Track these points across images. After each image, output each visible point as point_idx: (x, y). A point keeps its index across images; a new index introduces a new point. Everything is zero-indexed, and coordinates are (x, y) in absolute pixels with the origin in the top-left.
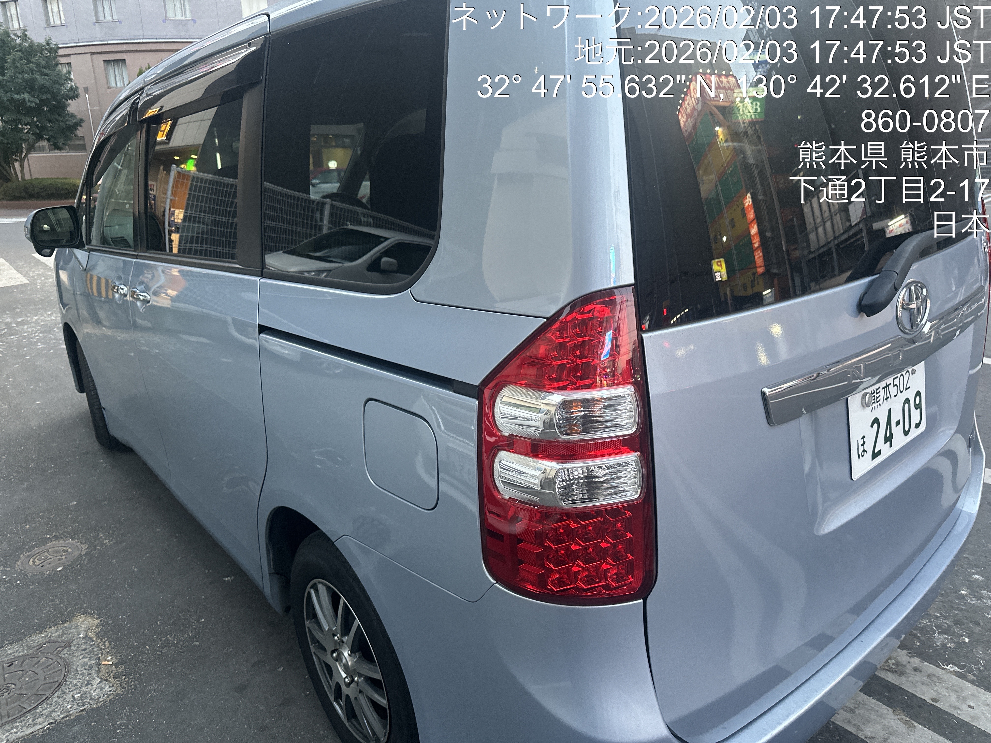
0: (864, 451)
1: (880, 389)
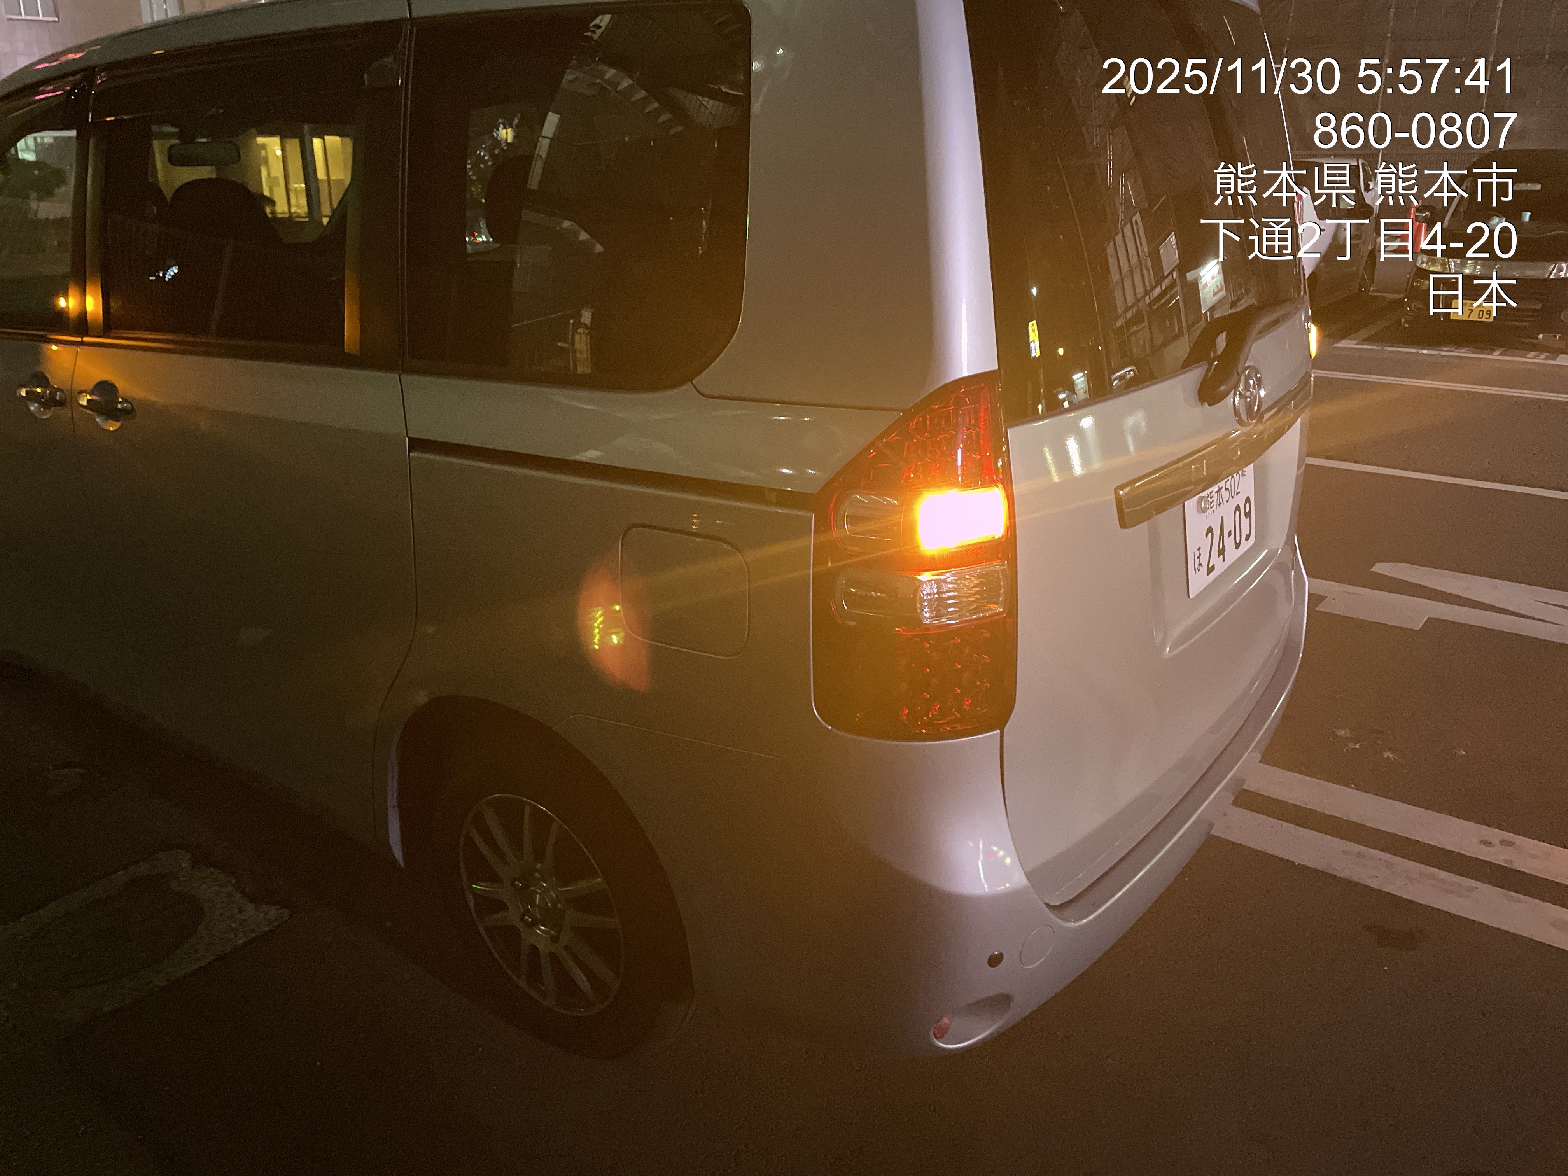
0: (1200, 565)
1: (1214, 493)
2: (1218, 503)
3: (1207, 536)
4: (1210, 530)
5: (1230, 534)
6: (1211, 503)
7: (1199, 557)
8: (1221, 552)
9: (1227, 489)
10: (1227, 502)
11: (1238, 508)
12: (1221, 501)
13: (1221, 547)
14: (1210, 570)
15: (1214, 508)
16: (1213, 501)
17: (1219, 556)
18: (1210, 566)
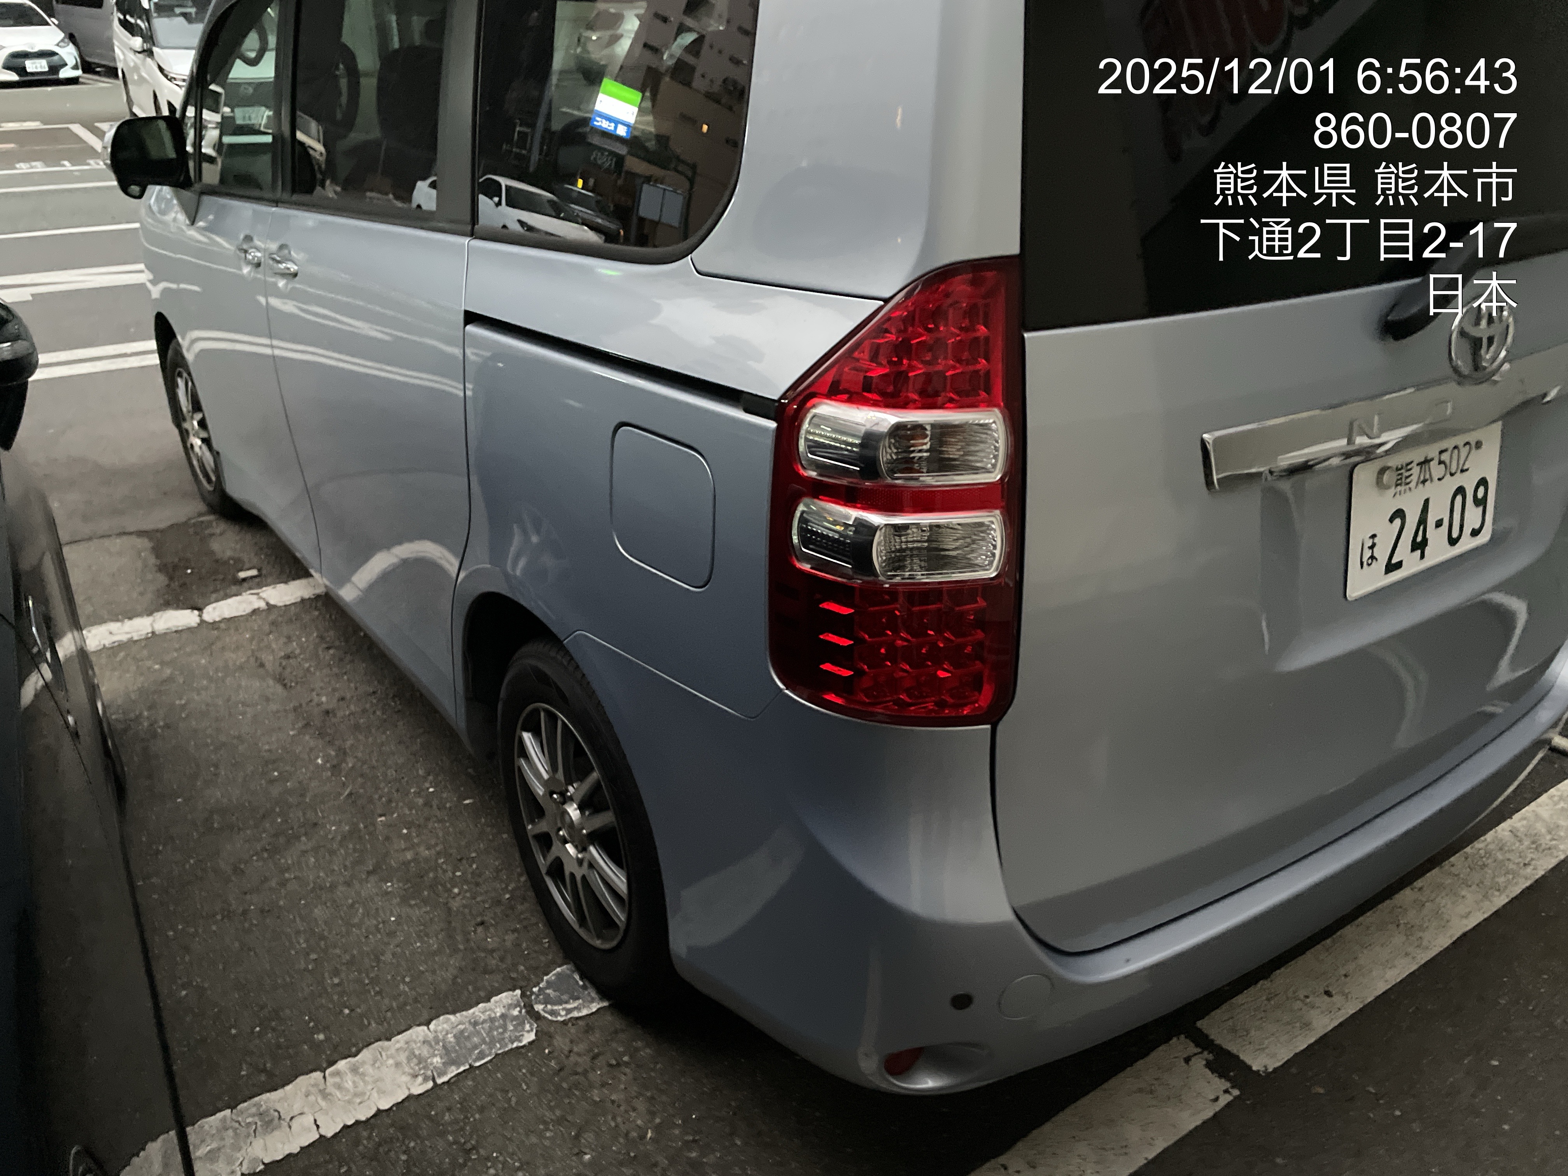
0: (1372, 557)
1: (1414, 465)
2: (1422, 478)
3: (1391, 520)
4: (1399, 514)
5: (1439, 524)
6: (1407, 477)
7: (1372, 547)
8: (1419, 545)
9: (1440, 462)
10: (1439, 479)
11: (1461, 490)
12: (1427, 476)
13: (1419, 539)
14: (1391, 567)
15: (1413, 485)
16: (1411, 475)
17: (1413, 550)
18: (1394, 561)
